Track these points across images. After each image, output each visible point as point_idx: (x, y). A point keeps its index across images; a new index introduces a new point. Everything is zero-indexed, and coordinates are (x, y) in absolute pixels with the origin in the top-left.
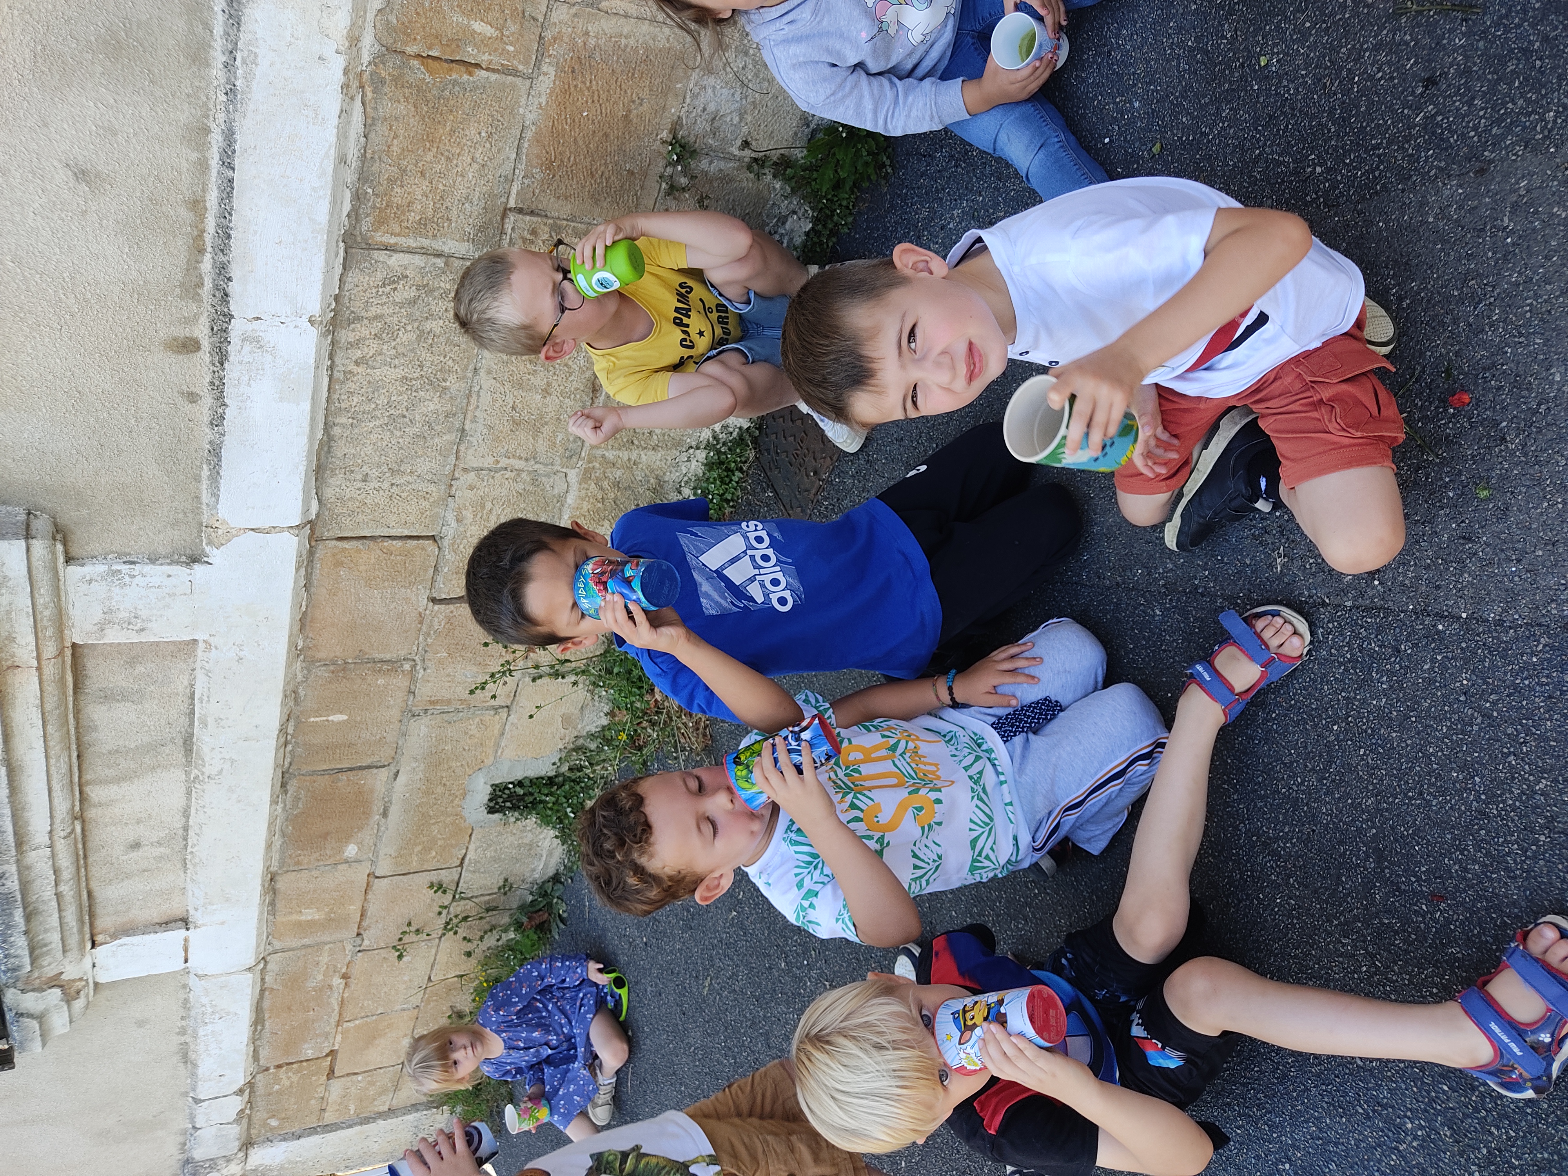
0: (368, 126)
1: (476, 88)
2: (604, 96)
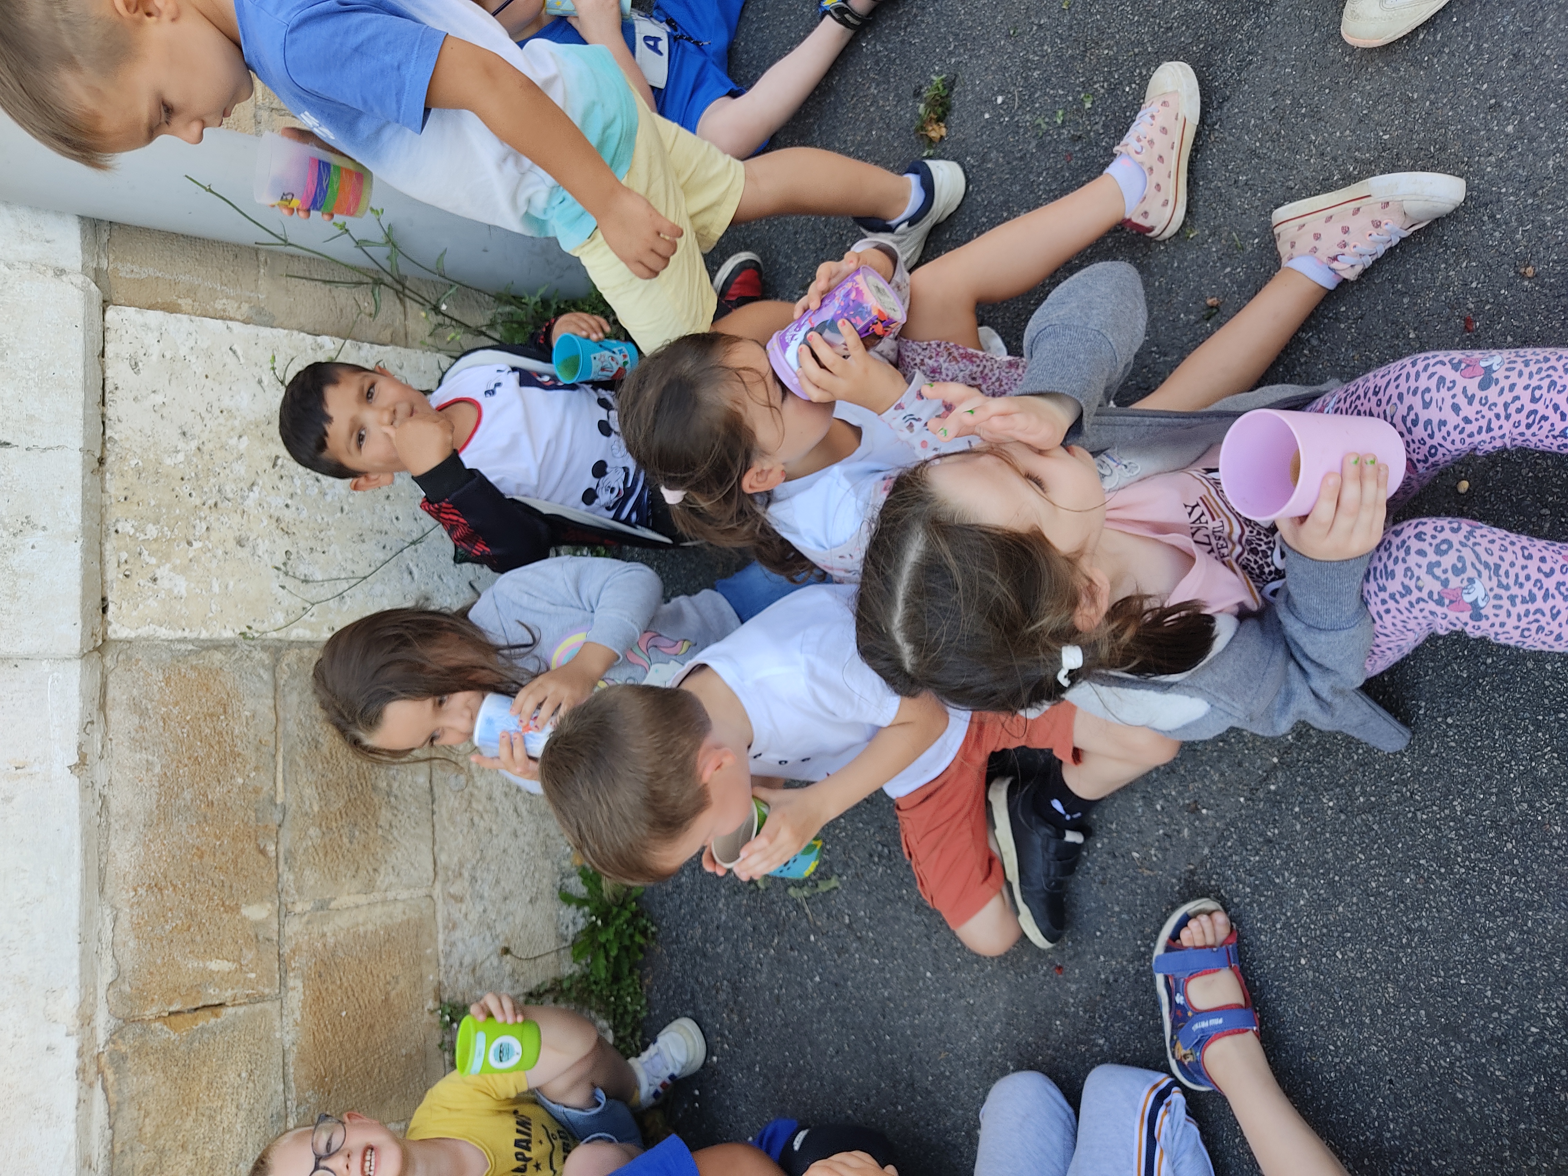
0: (113, 1115)
1: (225, 1028)
2: (357, 990)
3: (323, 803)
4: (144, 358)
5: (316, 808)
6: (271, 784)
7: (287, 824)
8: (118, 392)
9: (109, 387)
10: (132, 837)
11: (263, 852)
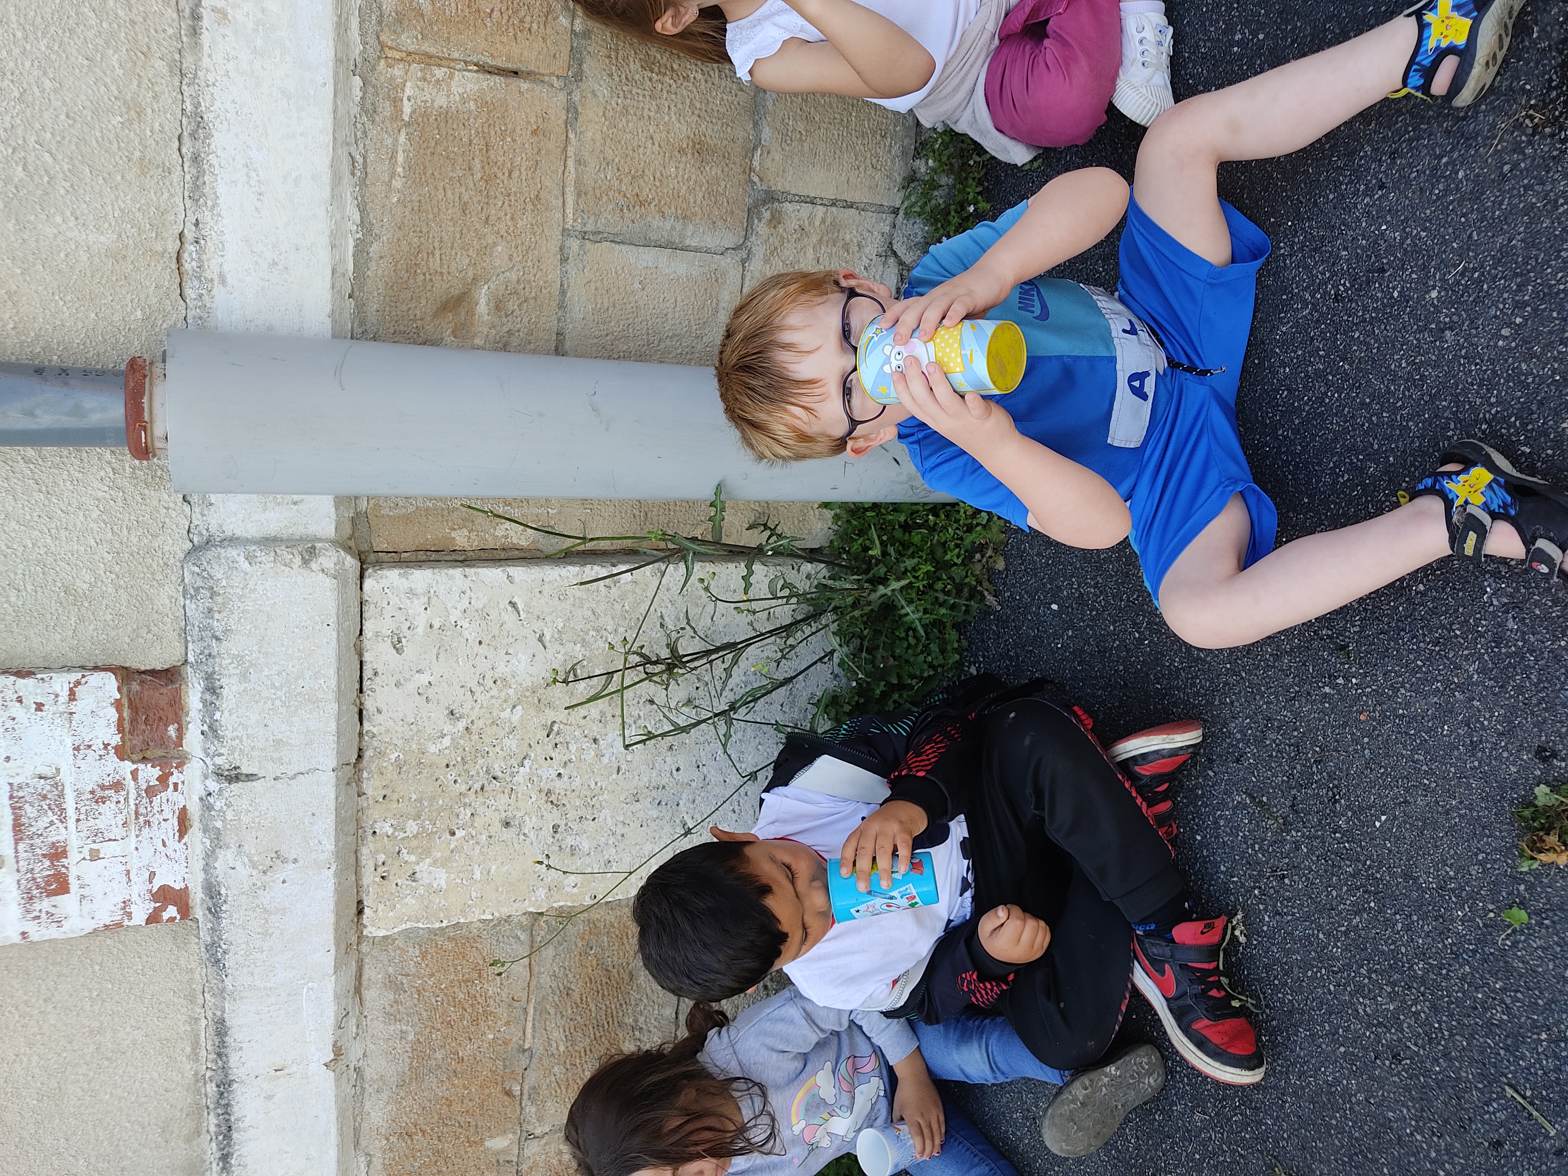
3: (569, 1044)
4: (408, 633)
5: (562, 1049)
6: (520, 1034)
7: (533, 1066)
8: (378, 680)
9: (367, 673)
10: (384, 1096)
11: (508, 1093)
